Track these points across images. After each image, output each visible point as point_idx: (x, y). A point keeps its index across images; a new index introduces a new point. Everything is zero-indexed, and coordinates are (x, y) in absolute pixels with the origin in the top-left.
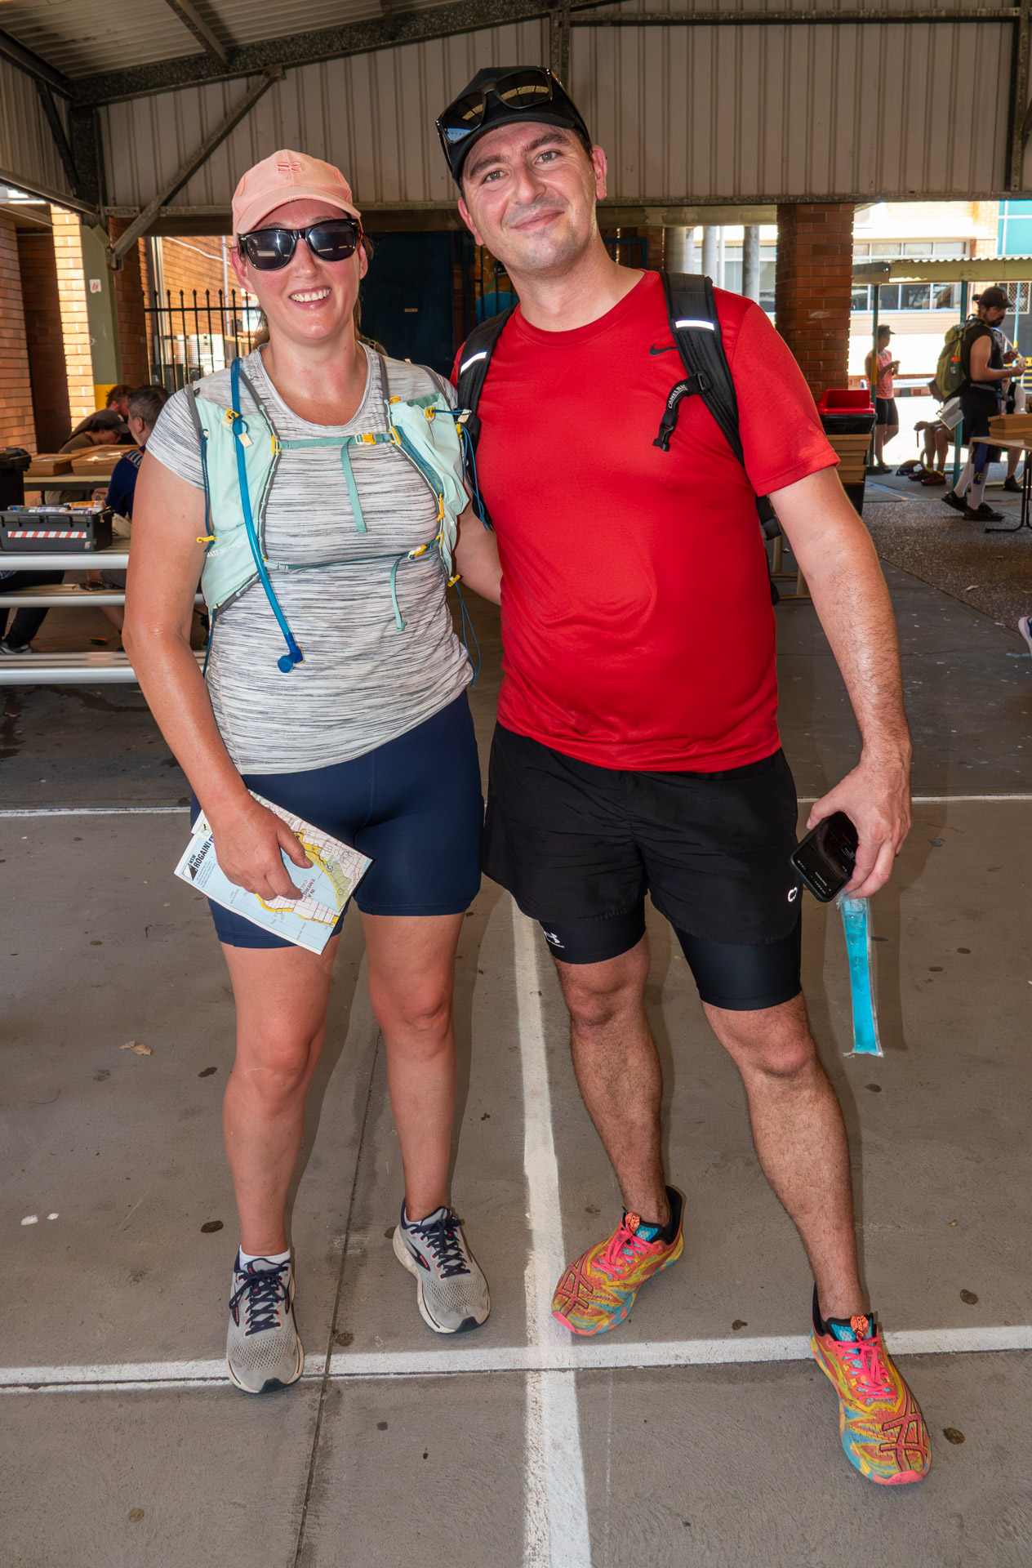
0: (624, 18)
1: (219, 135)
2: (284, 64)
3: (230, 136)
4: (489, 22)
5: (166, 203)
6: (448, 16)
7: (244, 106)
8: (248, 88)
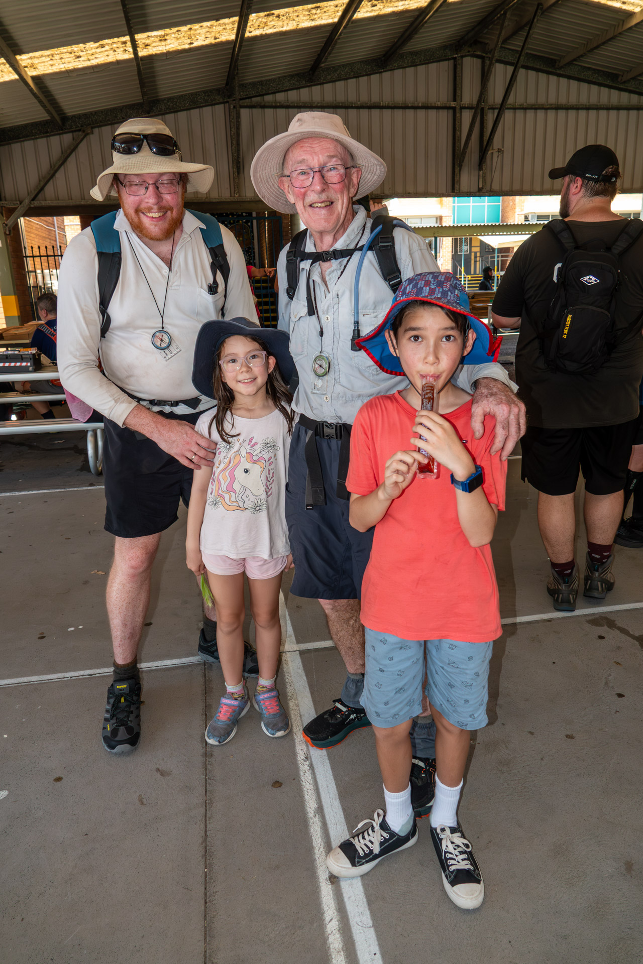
0: (267, 104)
1: (60, 163)
2: (92, 126)
3: (65, 164)
4: (198, 106)
5: (33, 199)
6: (176, 102)
7: (72, 148)
8: (73, 139)
